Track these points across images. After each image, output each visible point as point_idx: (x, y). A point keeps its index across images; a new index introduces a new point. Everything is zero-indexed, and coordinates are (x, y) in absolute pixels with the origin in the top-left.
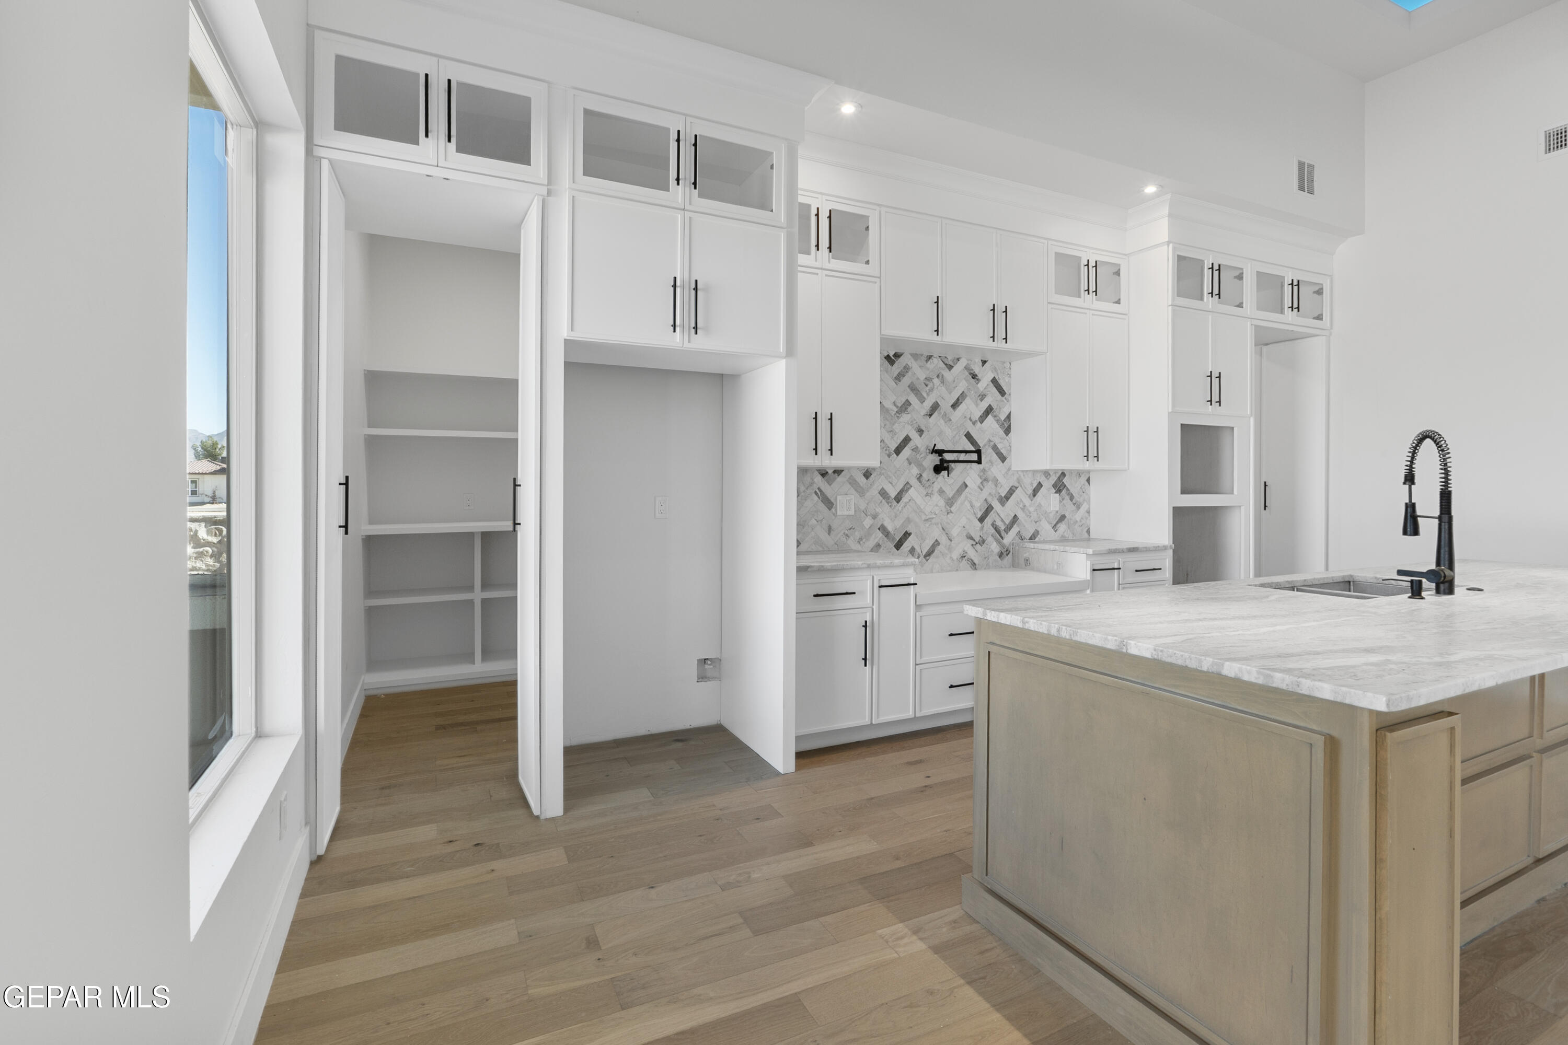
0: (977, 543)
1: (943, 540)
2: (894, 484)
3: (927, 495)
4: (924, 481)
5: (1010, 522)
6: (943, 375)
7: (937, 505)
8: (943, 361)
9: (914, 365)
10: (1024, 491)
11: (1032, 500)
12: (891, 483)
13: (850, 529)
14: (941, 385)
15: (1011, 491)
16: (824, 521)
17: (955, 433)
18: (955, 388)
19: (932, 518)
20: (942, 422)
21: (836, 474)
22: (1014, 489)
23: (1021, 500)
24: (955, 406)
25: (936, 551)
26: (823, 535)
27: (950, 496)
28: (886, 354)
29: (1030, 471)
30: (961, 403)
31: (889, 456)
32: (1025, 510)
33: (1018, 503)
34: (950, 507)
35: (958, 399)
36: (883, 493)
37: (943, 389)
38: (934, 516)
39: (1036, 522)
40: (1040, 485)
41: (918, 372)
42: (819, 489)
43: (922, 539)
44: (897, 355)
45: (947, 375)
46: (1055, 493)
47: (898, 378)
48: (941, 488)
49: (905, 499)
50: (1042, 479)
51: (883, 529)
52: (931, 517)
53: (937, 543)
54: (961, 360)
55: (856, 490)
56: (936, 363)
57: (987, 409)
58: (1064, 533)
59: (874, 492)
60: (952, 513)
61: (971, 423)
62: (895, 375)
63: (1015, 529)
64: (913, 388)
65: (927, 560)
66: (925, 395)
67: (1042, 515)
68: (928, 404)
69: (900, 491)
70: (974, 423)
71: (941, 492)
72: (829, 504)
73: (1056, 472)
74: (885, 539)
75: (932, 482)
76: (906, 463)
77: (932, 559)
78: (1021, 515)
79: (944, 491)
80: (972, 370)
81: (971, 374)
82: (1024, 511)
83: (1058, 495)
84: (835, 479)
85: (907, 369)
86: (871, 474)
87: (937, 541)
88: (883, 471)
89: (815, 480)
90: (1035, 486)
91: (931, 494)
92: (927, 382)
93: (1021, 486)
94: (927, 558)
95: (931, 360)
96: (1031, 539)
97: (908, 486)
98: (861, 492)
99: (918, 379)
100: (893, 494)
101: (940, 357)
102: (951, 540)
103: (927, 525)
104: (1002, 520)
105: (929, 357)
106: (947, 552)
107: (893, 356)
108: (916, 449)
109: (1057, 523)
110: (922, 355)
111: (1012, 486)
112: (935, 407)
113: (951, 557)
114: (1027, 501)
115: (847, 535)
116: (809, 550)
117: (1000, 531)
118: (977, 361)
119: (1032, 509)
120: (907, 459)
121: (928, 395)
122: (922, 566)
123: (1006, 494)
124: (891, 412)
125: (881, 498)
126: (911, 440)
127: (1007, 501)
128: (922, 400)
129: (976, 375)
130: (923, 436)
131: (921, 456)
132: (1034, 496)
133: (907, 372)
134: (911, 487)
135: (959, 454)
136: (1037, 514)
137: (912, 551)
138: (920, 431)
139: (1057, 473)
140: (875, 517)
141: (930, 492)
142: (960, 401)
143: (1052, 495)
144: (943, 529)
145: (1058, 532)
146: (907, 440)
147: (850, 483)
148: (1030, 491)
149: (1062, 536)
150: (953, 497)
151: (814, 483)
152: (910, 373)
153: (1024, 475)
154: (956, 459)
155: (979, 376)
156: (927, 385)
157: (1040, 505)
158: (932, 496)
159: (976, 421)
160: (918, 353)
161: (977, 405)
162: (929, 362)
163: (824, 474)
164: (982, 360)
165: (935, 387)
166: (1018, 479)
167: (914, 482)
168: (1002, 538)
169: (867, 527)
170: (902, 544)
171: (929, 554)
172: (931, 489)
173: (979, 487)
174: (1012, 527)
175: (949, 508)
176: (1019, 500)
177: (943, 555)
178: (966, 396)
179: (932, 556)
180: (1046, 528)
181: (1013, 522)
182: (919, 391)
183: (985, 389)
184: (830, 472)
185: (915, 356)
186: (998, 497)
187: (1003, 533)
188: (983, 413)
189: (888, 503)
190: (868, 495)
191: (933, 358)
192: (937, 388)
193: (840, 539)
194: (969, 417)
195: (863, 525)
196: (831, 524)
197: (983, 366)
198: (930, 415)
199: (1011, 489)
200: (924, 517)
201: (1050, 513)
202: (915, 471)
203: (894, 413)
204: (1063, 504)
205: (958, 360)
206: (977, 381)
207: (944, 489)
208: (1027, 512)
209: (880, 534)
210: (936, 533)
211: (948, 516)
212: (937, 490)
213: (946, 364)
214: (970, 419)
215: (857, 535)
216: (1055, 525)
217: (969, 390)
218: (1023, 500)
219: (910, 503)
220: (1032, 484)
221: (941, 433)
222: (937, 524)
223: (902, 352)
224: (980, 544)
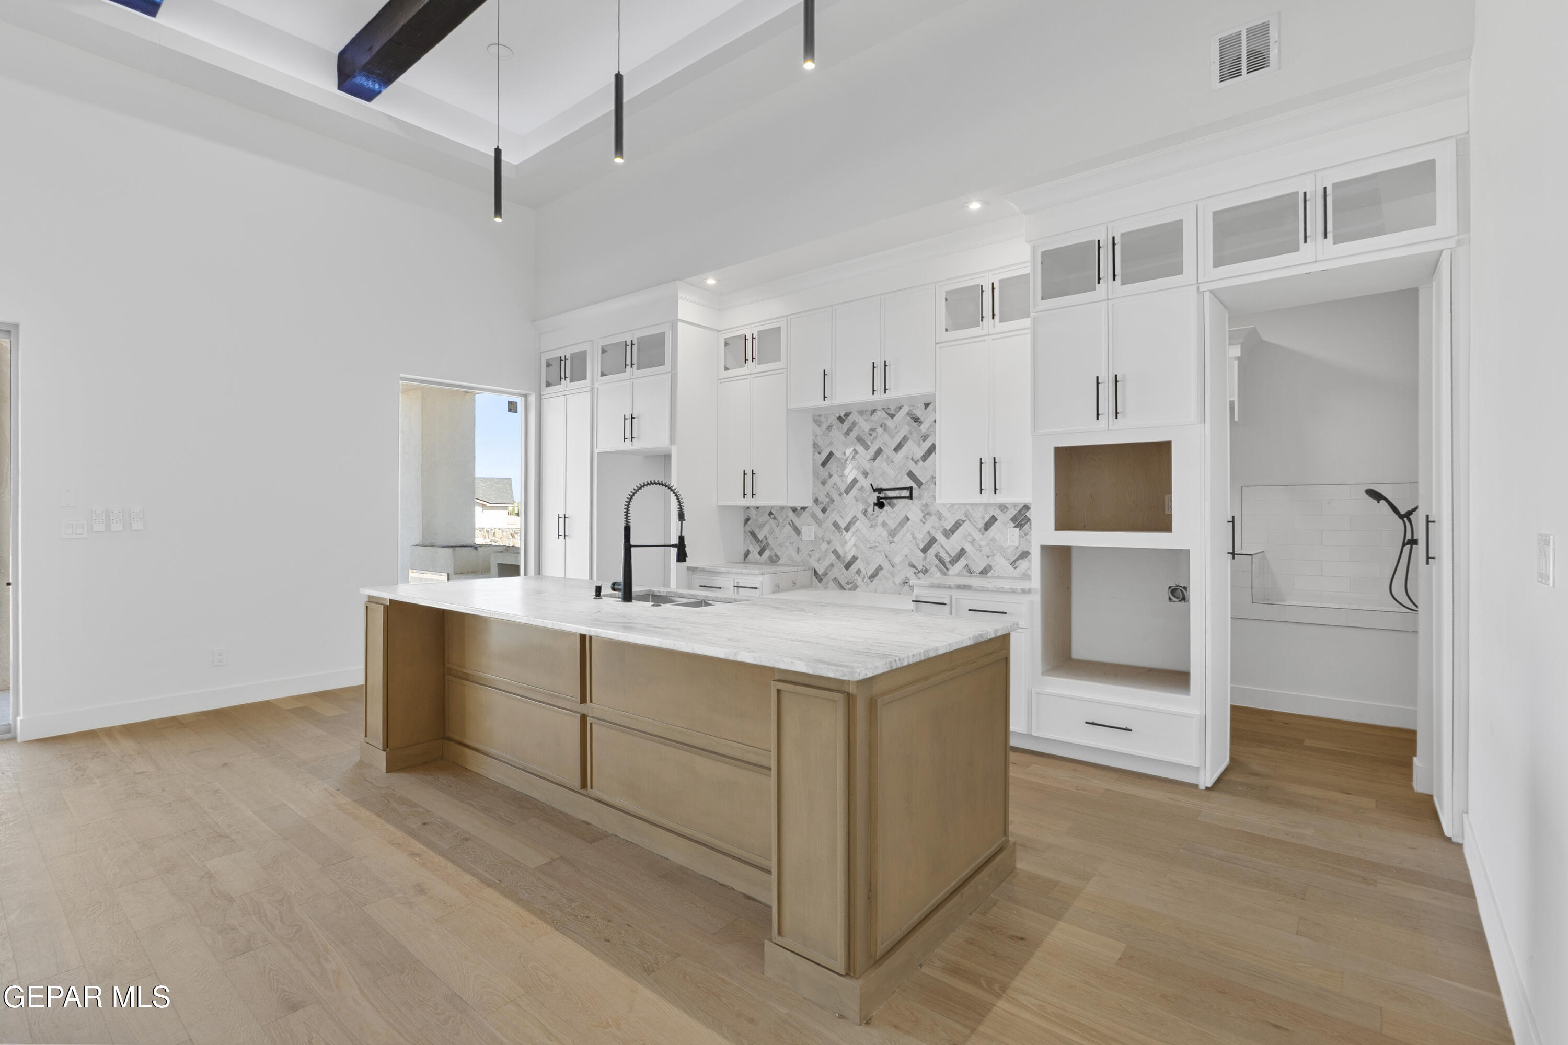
0: (919, 572)
1: (886, 566)
2: (844, 517)
3: (871, 526)
4: (868, 515)
5: (956, 555)
6: (885, 424)
7: (880, 536)
8: (886, 412)
9: (861, 421)
10: (973, 524)
11: (983, 534)
12: (842, 517)
13: (812, 551)
14: (884, 432)
15: (957, 525)
16: (795, 544)
17: (897, 473)
18: (897, 433)
19: (876, 547)
20: (885, 464)
21: (803, 510)
22: (961, 523)
23: (969, 533)
24: (897, 449)
25: (879, 574)
26: (794, 554)
27: (893, 528)
28: (838, 416)
29: (980, 504)
30: (903, 445)
31: (840, 495)
32: (974, 544)
33: (965, 536)
34: (893, 538)
35: (900, 442)
36: (836, 525)
37: (886, 435)
38: (877, 544)
39: (988, 557)
40: (993, 519)
41: (864, 425)
42: (791, 521)
43: (867, 563)
44: (847, 415)
45: (890, 423)
46: (1015, 527)
47: (847, 433)
48: (884, 521)
49: (853, 529)
50: (997, 513)
51: (835, 552)
52: (874, 545)
53: (880, 568)
54: (903, 409)
55: (816, 522)
56: (880, 414)
57: (930, 448)
58: (1027, 570)
59: (829, 524)
60: (894, 543)
61: (913, 463)
62: (845, 431)
63: (962, 562)
64: (860, 440)
65: (872, 581)
66: (869, 443)
67: (997, 550)
68: (872, 450)
69: (849, 523)
70: (916, 462)
71: (884, 524)
72: (798, 531)
73: (1015, 505)
74: (837, 560)
75: (875, 516)
76: (854, 501)
77: (876, 580)
78: (968, 548)
79: (887, 524)
80: (914, 414)
81: (912, 418)
82: (973, 546)
83: (1018, 529)
84: (802, 513)
85: (854, 424)
86: (827, 510)
87: (880, 566)
88: (836, 507)
89: (789, 515)
90: (986, 519)
91: (875, 526)
92: (871, 432)
93: (969, 520)
94: (872, 579)
95: (875, 413)
96: (981, 573)
97: (856, 519)
98: (819, 523)
99: (863, 431)
100: (843, 526)
101: (883, 409)
102: (893, 567)
103: (872, 552)
104: (947, 553)
105: (874, 411)
106: (889, 576)
107: (844, 416)
108: (862, 489)
109: (1017, 559)
110: (867, 411)
111: (958, 520)
112: (879, 452)
113: (893, 582)
114: (977, 535)
115: (810, 555)
116: (785, 563)
117: (944, 562)
118: (919, 405)
119: (983, 543)
120: (855, 497)
121: (872, 443)
122: (867, 586)
123: (952, 527)
124: (842, 460)
125: (834, 529)
126: (858, 481)
127: (953, 534)
128: (867, 448)
129: (919, 419)
130: (868, 477)
131: (867, 494)
132: (986, 529)
133: (854, 427)
134: (858, 519)
135: (901, 491)
136: (990, 549)
137: (858, 572)
138: (866, 474)
139: (1017, 506)
140: (829, 543)
141: (874, 524)
142: (902, 444)
143: (1009, 529)
144: (886, 556)
145: (1018, 569)
146: (855, 481)
147: (812, 517)
148: (981, 524)
149: (1024, 574)
150: (895, 529)
151: (788, 516)
152: (857, 428)
153: (973, 509)
154: (898, 496)
155: (922, 419)
156: (871, 435)
157: (994, 539)
158: (876, 528)
159: (918, 461)
160: (864, 409)
161: (919, 446)
162: (873, 416)
163: (794, 510)
164: (925, 404)
165: (879, 435)
166: (965, 513)
167: (860, 515)
168: (947, 569)
169: (824, 550)
170: (851, 566)
171: (873, 576)
172: (875, 521)
173: (921, 520)
174: (959, 559)
175: (891, 539)
176: (967, 534)
177: (886, 578)
178: (909, 439)
179: (876, 578)
180: (1001, 564)
181: (960, 555)
182: (864, 441)
183: (928, 429)
184: (799, 509)
185: (861, 413)
186: (941, 530)
187: (948, 565)
188: (926, 453)
189: (839, 532)
190: (824, 525)
191: (877, 411)
192: (880, 436)
193: (805, 557)
194: (910, 457)
195: (821, 549)
196: (799, 546)
197: (926, 408)
198: (874, 460)
199: (957, 522)
200: (868, 546)
201: (1007, 548)
202: (861, 507)
203: (844, 461)
204: (1026, 539)
205: (900, 408)
206: (919, 424)
207: (887, 522)
208: (977, 546)
209: (833, 557)
210: (879, 560)
211: (891, 545)
212: (880, 522)
213: (889, 414)
214: (912, 459)
215: (817, 555)
216: (1015, 561)
217: (911, 433)
218: (972, 534)
219: (857, 533)
220: (983, 518)
221: (884, 474)
222: (880, 552)
223: (851, 411)
224: (922, 572)
